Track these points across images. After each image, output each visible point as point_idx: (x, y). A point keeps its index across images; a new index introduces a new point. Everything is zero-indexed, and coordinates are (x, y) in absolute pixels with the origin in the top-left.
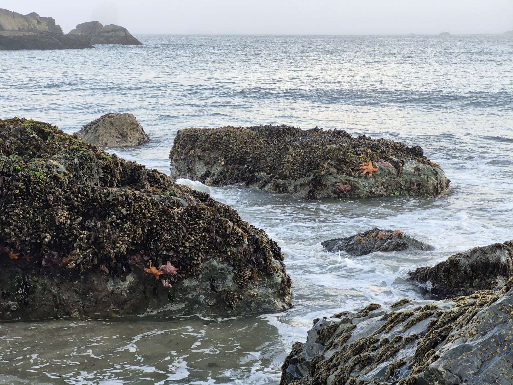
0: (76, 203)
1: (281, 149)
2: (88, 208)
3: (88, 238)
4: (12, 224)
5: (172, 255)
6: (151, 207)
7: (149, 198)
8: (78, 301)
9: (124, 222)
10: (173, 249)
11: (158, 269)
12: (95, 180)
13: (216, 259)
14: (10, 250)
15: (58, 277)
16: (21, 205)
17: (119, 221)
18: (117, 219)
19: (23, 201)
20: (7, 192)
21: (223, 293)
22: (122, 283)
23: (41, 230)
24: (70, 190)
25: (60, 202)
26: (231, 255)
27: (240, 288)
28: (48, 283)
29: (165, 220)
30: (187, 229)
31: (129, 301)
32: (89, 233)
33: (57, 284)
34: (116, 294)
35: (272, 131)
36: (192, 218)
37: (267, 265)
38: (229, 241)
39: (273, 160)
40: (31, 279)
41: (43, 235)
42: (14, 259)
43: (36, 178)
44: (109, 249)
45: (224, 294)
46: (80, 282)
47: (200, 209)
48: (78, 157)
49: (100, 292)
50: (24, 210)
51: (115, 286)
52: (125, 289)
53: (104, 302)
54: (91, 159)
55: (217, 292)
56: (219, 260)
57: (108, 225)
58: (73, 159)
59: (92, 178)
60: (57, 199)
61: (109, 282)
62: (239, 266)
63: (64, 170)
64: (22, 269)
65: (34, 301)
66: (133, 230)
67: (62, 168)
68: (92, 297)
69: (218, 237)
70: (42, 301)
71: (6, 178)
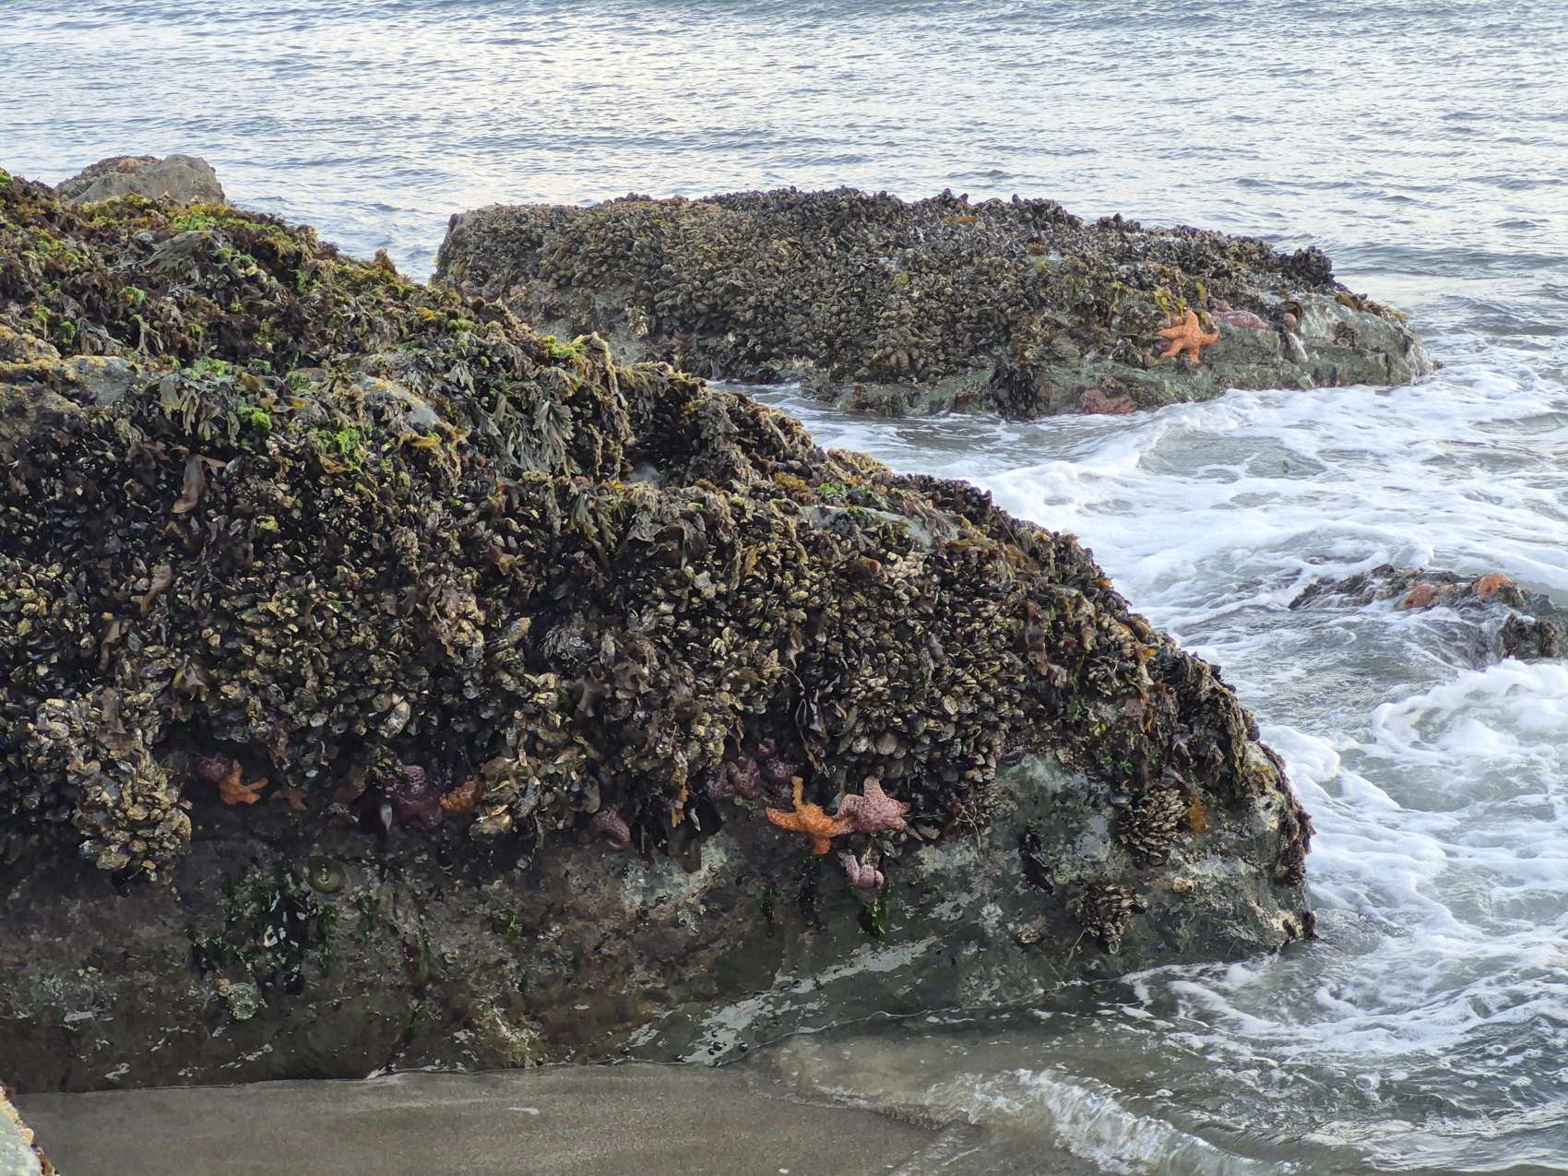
0: (505, 559)
1: (863, 274)
2: (548, 578)
3: (567, 704)
4: (251, 662)
5: (891, 756)
6: (804, 560)
7: (793, 523)
8: (502, 962)
9: (710, 631)
10: (895, 731)
11: (829, 812)
12: (550, 452)
13: (1043, 757)
14: (230, 771)
15: (418, 870)
16: (289, 580)
17: (686, 626)
18: (680, 617)
19: (293, 559)
20: (227, 527)
21: (1072, 889)
22: (678, 878)
23: (377, 681)
24: (477, 505)
25: (445, 555)
26: (1103, 735)
27: (1139, 867)
28: (384, 898)
29: (859, 608)
30: (944, 640)
31: (705, 946)
32: (565, 683)
33: (415, 897)
34: (654, 922)
35: (811, 211)
36: (957, 594)
37: (1232, 767)
38: (1094, 681)
39: (838, 314)
40: (312, 883)
41: (382, 702)
42: (243, 805)
43: (341, 459)
44: (670, 750)
45: (1076, 895)
46: (510, 882)
47: (980, 553)
48: (461, 356)
49: (594, 918)
50: (303, 601)
51: (652, 890)
52: (691, 900)
53: (605, 958)
54: (508, 363)
55: (1049, 888)
56: (1056, 757)
57: (648, 648)
58: (448, 369)
59: (540, 446)
60: (433, 544)
61: (631, 875)
62: (1137, 779)
63: (434, 420)
64: (271, 844)
65: (325, 975)
66: (744, 659)
67: (425, 412)
68: (558, 942)
69: (1056, 668)
70: (357, 971)
71: (215, 464)
